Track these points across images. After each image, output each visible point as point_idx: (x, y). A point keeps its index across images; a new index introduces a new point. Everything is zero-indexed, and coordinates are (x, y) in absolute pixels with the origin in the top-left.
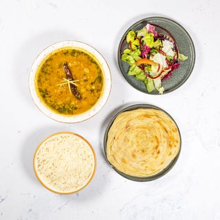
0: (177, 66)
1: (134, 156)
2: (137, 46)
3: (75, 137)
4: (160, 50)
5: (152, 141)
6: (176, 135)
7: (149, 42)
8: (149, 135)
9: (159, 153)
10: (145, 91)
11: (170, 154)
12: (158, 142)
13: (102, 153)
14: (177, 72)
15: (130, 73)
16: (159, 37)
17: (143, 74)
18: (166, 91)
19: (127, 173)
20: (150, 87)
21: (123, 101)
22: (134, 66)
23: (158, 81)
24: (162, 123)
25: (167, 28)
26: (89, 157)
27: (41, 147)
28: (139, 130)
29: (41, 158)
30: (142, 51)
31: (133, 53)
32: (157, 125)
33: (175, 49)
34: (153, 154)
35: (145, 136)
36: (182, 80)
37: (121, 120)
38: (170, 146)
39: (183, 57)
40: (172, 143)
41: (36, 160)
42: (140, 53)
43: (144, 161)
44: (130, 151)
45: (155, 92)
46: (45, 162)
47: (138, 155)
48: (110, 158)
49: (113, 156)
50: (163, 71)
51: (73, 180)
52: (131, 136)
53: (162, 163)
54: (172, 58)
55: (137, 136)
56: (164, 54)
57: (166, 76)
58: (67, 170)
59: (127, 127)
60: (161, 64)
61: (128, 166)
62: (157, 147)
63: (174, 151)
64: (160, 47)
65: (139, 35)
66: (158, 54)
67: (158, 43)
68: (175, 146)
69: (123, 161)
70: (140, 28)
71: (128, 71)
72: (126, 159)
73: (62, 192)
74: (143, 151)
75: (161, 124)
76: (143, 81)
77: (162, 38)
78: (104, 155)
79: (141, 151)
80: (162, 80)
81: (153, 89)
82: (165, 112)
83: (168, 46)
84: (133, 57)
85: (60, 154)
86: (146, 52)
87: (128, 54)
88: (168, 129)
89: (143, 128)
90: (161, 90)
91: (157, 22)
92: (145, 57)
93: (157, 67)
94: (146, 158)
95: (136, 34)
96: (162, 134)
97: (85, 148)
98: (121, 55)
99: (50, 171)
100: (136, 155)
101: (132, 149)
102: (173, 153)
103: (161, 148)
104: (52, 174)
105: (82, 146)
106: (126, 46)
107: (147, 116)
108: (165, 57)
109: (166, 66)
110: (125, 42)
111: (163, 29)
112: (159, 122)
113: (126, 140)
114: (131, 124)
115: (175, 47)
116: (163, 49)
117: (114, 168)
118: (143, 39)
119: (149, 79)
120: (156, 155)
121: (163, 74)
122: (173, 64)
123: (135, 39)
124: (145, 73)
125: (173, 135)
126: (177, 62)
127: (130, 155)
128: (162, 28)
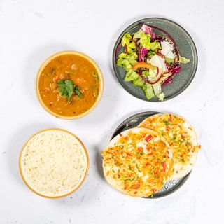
2: (133, 49)
15: (127, 80)
16: (157, 39)
17: (140, 79)
22: (131, 71)
30: (138, 54)
31: (128, 57)
33: (176, 51)
39: (184, 60)
42: (136, 56)
45: (155, 99)
50: (162, 76)
54: (173, 61)
56: (163, 56)
64: (159, 49)
65: (136, 37)
66: (156, 55)
71: (125, 77)
80: (162, 86)
81: (153, 95)
87: (124, 59)
92: (142, 60)
93: (156, 71)
95: (132, 37)
106: (122, 51)
109: (165, 69)
110: (120, 46)
115: (176, 50)
116: (162, 52)
118: (139, 41)
119: (148, 85)
121: (163, 79)
122: (174, 68)
123: (131, 42)
126: (178, 65)
128: (160, 30)
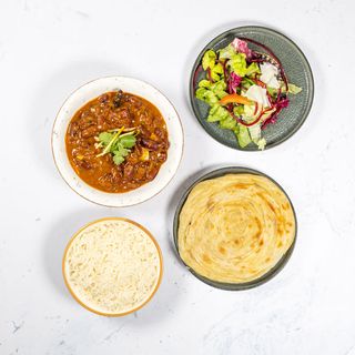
0: (286, 104)
1: (222, 250)
3: (128, 224)
4: (256, 80)
5: (250, 226)
6: (287, 214)
7: (238, 67)
8: (244, 216)
9: (261, 243)
10: (237, 146)
11: (280, 245)
12: (260, 227)
13: (172, 248)
14: (285, 114)
18: (270, 145)
19: (212, 277)
20: (244, 139)
21: (201, 163)
23: (256, 130)
24: (266, 196)
25: (267, 44)
26: (151, 255)
27: (73, 244)
28: (229, 208)
29: (75, 261)
32: (258, 199)
34: (252, 246)
35: (238, 217)
36: (295, 125)
37: (200, 194)
38: (280, 231)
40: (282, 227)
41: (67, 264)
43: (240, 258)
44: (216, 243)
46: (81, 267)
47: (229, 249)
48: (184, 256)
49: (189, 251)
51: (127, 294)
52: (217, 219)
53: (268, 260)
55: (225, 219)
57: (268, 121)
58: (116, 278)
59: (209, 205)
60: (260, 102)
61: (213, 266)
62: (258, 235)
63: (286, 240)
67: (253, 69)
68: (288, 232)
69: (206, 259)
70: (224, 46)
72: (210, 256)
73: (110, 312)
74: (237, 242)
75: (263, 198)
76: (233, 131)
77: (258, 60)
78: (175, 250)
79: (233, 243)
82: (269, 178)
83: (269, 72)
84: (214, 93)
85: (105, 253)
86: (235, 85)
88: (275, 205)
89: (235, 205)
90: (262, 143)
91: (251, 34)
94: (241, 252)
96: (265, 213)
97: (145, 242)
98: (195, 90)
99: (89, 281)
100: (226, 248)
101: (219, 240)
102: (284, 243)
103: (264, 236)
104: (93, 284)
105: (139, 238)
107: (241, 186)
108: (265, 91)
111: (260, 45)
112: (260, 195)
113: (209, 225)
114: (216, 200)
117: (191, 271)
120: (257, 247)
124: (235, 117)
125: (284, 215)
127: (217, 249)
